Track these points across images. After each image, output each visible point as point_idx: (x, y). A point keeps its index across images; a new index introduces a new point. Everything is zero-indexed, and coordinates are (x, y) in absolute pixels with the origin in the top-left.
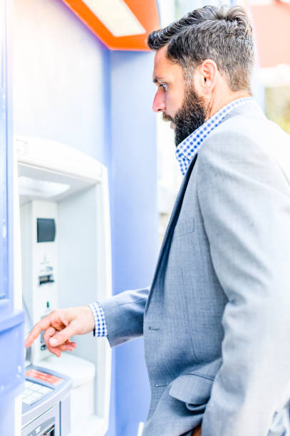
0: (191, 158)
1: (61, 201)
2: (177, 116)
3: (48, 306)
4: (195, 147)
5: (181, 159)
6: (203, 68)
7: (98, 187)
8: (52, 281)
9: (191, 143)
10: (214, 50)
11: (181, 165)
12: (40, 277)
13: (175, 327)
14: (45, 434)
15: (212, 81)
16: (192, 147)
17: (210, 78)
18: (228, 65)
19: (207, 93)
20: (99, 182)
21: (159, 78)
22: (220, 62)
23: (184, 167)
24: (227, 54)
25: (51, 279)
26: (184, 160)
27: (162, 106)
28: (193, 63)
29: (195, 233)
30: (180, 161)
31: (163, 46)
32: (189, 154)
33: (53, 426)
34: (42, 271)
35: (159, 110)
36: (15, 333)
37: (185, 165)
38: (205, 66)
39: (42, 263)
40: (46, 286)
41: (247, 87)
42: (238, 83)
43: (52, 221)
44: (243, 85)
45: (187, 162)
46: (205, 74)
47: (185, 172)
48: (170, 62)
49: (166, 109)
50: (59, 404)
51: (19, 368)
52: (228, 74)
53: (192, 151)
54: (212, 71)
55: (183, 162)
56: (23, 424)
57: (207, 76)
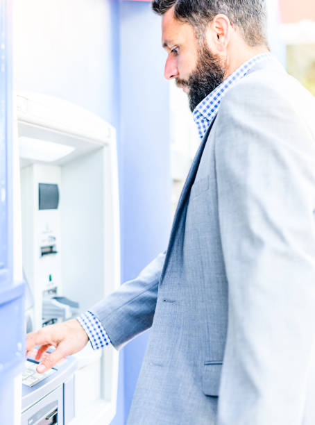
0: (210, 118)
1: (64, 165)
2: (191, 78)
3: (50, 280)
4: (216, 106)
5: (199, 120)
6: (215, 24)
7: (105, 149)
8: (55, 252)
9: (212, 103)
10: (224, 4)
11: (199, 128)
12: (42, 248)
13: (193, 296)
14: (47, 419)
15: (226, 37)
16: (212, 107)
17: (223, 34)
18: (240, 19)
19: (221, 50)
20: (106, 144)
21: (170, 42)
22: (232, 16)
23: (202, 130)
24: (238, 8)
25: (54, 249)
26: (203, 121)
27: (174, 72)
28: (204, 20)
29: (209, 190)
30: (198, 123)
31: (169, 8)
32: (209, 115)
33: (56, 410)
34: (44, 241)
35: (172, 76)
36: (15, 307)
37: (204, 126)
38: (217, 22)
39: (44, 233)
40: (48, 257)
41: (263, 41)
42: (253, 38)
43: (56, 186)
44: (259, 40)
45: (206, 123)
46: (217, 30)
47: (204, 134)
48: (179, 22)
49: (178, 74)
50: (62, 386)
51: (20, 345)
52: (242, 29)
53: (212, 111)
54: (225, 27)
55: (201, 124)
56: (22, 408)
57: (220, 32)
